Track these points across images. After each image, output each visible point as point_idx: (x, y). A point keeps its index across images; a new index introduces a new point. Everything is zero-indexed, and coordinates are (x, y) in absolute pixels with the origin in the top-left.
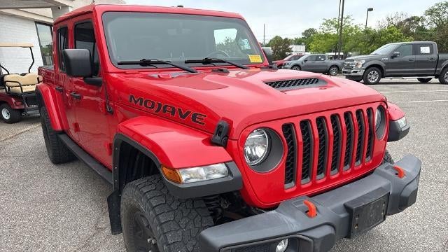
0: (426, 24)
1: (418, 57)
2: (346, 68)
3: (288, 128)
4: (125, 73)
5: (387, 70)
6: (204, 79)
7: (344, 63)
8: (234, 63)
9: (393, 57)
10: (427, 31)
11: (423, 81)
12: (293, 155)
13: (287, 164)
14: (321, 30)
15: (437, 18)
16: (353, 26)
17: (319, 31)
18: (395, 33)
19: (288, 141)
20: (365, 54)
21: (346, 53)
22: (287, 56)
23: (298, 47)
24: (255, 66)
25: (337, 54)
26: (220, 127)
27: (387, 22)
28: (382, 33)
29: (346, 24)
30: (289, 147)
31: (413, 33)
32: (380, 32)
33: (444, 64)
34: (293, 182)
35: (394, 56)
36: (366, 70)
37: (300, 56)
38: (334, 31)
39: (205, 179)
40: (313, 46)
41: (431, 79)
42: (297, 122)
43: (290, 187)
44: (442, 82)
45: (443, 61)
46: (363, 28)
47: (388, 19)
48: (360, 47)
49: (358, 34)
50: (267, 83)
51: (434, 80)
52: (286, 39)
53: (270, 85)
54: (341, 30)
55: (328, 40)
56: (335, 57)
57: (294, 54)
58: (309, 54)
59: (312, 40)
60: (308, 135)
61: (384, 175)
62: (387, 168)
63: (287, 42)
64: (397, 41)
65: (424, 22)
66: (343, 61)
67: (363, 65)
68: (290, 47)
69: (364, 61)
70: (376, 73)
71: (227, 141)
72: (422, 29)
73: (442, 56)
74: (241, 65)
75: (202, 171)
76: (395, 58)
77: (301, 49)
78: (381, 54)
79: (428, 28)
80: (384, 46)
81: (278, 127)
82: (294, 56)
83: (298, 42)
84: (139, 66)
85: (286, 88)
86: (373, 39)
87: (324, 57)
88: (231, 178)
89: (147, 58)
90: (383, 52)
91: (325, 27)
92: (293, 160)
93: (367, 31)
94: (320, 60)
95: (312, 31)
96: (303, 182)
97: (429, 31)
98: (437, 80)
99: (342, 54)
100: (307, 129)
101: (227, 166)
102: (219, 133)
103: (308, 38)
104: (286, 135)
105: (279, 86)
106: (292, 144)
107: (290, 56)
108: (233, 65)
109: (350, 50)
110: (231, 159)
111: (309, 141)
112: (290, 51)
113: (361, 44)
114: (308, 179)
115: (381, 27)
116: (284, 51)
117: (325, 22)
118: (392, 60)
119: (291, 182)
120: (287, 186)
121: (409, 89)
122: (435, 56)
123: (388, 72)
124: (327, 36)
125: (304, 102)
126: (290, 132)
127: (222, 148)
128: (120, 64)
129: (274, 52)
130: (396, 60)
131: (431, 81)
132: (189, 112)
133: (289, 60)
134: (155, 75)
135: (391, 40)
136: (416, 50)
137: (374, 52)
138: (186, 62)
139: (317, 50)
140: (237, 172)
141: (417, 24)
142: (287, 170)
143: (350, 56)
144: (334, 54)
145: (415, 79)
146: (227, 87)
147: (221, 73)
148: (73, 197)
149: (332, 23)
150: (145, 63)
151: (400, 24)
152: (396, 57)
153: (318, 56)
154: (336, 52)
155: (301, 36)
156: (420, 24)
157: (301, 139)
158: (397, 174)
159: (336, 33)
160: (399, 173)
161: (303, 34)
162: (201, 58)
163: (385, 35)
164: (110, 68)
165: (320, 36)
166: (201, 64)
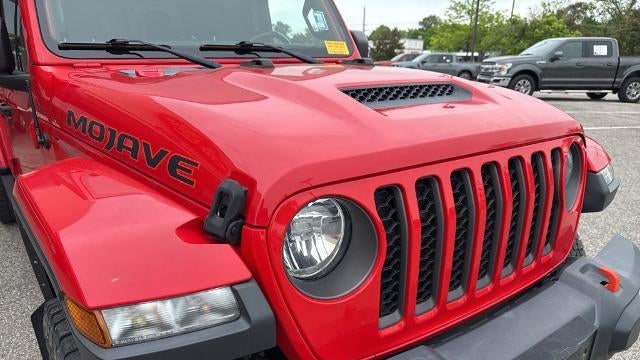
0: (596, 14)
1: (589, 61)
2: (483, 74)
3: (388, 196)
4: (71, 66)
5: (544, 80)
6: (225, 79)
7: (480, 67)
8: (296, 54)
9: (552, 60)
10: (596, 23)
11: (595, 97)
12: (398, 254)
13: (385, 275)
14: (447, 18)
15: (614, 6)
16: (494, 13)
17: (443, 18)
18: (555, 24)
19: (387, 225)
20: (510, 54)
21: (482, 54)
22: (396, 55)
23: (413, 42)
24: (335, 59)
25: (470, 54)
26: (223, 195)
27: (542, 9)
28: (535, 24)
29: (484, 10)
30: (389, 238)
31: (579, 26)
32: (534, 22)
33: (628, 72)
34: (397, 313)
35: (554, 59)
36: (513, 77)
37: (415, 56)
38: (466, 21)
39: (177, 329)
40: (434, 40)
41: (606, 94)
42: (408, 181)
43: (390, 323)
44: (623, 99)
45: (625, 68)
46: (508, 16)
47: (544, 5)
48: (503, 44)
49: (501, 25)
50: (346, 92)
51: (610, 95)
52: (396, 30)
53: (353, 96)
54: (476, 19)
55: (458, 32)
56: (466, 59)
57: (406, 52)
58: (428, 53)
59: (433, 33)
60: (433, 209)
61: (580, 287)
62: (584, 270)
63: (397, 34)
64: (558, 36)
65: (594, 11)
66: (478, 64)
67: (508, 71)
68: (401, 41)
69: (510, 65)
70: (528, 83)
71: (241, 230)
72: (590, 21)
73: (624, 60)
74: (309, 58)
75: (169, 311)
76: (556, 62)
77: (417, 45)
78: (535, 54)
79: (598, 19)
80: (539, 43)
81: (364, 194)
82: (407, 55)
83: (414, 35)
84: (104, 54)
85: (387, 104)
86: (523, 34)
87: (450, 57)
88: (243, 326)
89: (120, 37)
90: (538, 52)
91: (454, 14)
92: (397, 266)
93: (514, 21)
94: (445, 61)
95: (433, 19)
96: (420, 308)
97: (600, 24)
98: (616, 97)
99: (476, 54)
100: (431, 197)
101: (235, 292)
102: (223, 211)
103: (429, 29)
104: (382, 213)
105: (373, 98)
106: (398, 230)
107: (400, 56)
108: (294, 57)
109: (488, 49)
110: (248, 274)
111: (434, 222)
112: (400, 47)
113: (504, 40)
114: (430, 302)
115: (533, 15)
116: (392, 48)
117: (453, 5)
118: (551, 65)
119: (392, 311)
120: (384, 321)
121: (577, 109)
122: (614, 60)
123: (545, 82)
124: (455, 27)
125: (427, 136)
126: (393, 204)
127: (227, 247)
128: (63, 47)
129: (378, 48)
130: (556, 64)
131: (606, 97)
132: (163, 153)
133: (400, 60)
134: (131, 72)
135: (548, 35)
136: (587, 50)
137: (524, 52)
138: (202, 49)
139: (440, 48)
140: (260, 309)
141: (584, 13)
142: (384, 287)
143: (487, 57)
144: (465, 54)
145: (583, 94)
146: (266, 98)
147: (256, 67)
148: (19, 287)
149: (464, 7)
150: (117, 47)
151: (560, 13)
152: (557, 59)
153: (443, 56)
154: (468, 51)
155: (417, 27)
156: (589, 14)
157: (416, 214)
158: (604, 283)
159: (468, 23)
160: (609, 281)
161: (421, 23)
162: (233, 43)
163: (540, 27)
164: (42, 55)
165: (445, 27)
166: (232, 54)
